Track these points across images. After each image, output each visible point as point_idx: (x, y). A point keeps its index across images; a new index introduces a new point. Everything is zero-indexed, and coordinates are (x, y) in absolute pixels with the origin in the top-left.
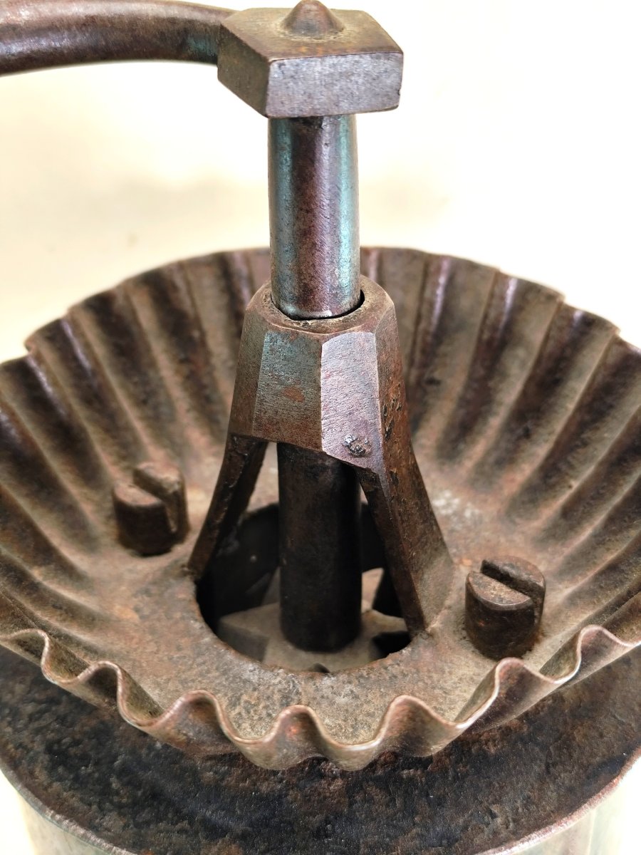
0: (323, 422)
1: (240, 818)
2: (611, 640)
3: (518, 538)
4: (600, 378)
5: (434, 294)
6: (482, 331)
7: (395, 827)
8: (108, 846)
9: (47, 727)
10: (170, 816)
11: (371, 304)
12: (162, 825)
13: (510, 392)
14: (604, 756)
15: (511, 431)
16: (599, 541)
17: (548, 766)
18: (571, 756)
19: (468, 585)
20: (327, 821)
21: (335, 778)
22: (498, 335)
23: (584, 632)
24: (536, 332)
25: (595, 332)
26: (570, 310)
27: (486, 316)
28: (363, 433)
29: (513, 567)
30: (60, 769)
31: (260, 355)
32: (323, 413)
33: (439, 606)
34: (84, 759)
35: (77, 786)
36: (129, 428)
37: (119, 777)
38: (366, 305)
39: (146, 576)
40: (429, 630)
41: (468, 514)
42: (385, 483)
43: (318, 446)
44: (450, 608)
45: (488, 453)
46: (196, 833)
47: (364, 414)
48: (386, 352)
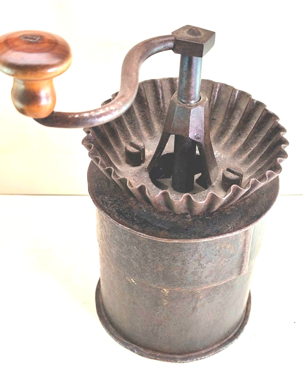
0: (190, 130)
1: (167, 226)
2: (258, 182)
3: (236, 164)
4: (260, 120)
5: (215, 93)
6: (228, 105)
7: (204, 228)
8: (136, 232)
9: (116, 207)
10: (150, 226)
11: (203, 100)
12: (148, 228)
13: (235, 123)
14: (256, 215)
15: (235, 134)
16: (257, 163)
17: (242, 217)
18: (247, 215)
19: (223, 173)
20: (188, 227)
21: (189, 218)
22: (233, 106)
23: (252, 180)
24: (243, 106)
25: (260, 106)
26: (253, 100)
27: (229, 101)
28: (199, 133)
29: (235, 169)
30: (121, 216)
31: (174, 112)
32: (190, 127)
33: (215, 180)
34: (126, 213)
35: (126, 219)
36: (127, 130)
37: (136, 217)
38: (201, 100)
39: (135, 171)
40: (212, 185)
41: (222, 157)
42: (203, 146)
43: (188, 136)
44: (218, 180)
45: (228, 140)
46: (157, 229)
47: (200, 128)
48: (206, 112)
